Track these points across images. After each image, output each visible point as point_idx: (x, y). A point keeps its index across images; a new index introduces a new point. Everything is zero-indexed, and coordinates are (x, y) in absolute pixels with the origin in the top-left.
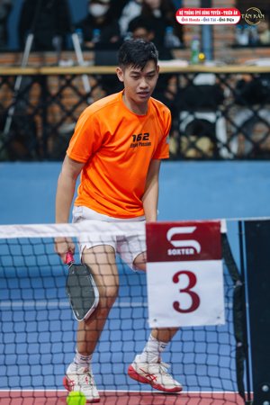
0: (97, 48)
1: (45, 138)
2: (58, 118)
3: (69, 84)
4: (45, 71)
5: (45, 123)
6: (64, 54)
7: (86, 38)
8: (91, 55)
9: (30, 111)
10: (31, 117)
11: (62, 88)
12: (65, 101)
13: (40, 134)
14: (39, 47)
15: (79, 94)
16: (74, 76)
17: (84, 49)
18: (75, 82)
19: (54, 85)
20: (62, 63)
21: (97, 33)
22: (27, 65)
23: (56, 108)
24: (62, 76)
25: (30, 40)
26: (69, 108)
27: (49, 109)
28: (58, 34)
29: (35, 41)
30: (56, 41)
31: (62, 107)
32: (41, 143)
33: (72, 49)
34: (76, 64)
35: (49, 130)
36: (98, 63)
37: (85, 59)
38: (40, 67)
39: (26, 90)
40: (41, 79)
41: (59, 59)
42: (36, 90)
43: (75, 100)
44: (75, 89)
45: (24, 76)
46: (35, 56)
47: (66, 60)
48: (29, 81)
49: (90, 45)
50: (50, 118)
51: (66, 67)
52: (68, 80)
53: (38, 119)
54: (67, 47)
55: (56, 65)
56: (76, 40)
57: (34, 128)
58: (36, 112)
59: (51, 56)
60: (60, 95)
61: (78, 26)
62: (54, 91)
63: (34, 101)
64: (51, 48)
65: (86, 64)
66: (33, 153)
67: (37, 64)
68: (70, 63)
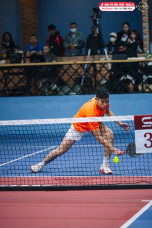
0: (113, 54)
1: (95, 86)
2: (100, 79)
3: (103, 66)
4: (95, 62)
5: (95, 80)
6: (102, 56)
7: (109, 50)
8: (111, 56)
9: (90, 76)
10: (91, 78)
11: (101, 68)
12: (102, 73)
13: (94, 84)
14: (93, 54)
15: (107, 70)
16: (105, 63)
17: (108, 54)
18: (105, 66)
19: (98, 67)
20: (101, 59)
21: (113, 48)
22: (89, 60)
23: (99, 75)
24: (101, 64)
25: (89, 51)
26: (104, 75)
27: (97, 76)
28: (99, 49)
29: (91, 52)
30: (99, 51)
31: (101, 74)
32: (94, 88)
33: (105, 54)
34: (106, 59)
35: (97, 83)
36: (113, 59)
37: (109, 57)
38: (93, 61)
39: (88, 69)
40: (94, 65)
41: (100, 58)
42: (92, 69)
43: (106, 72)
44: (105, 68)
45: (88, 64)
46: (91, 57)
47: (102, 58)
48: (89, 65)
49: (111, 52)
50: (97, 79)
51: (102, 60)
52: (103, 65)
53: (93, 79)
54: (103, 53)
55: (99, 60)
56: (106, 51)
57: (91, 82)
58: (92, 77)
59: (97, 57)
60: (100, 71)
61: (106, 46)
62: (98, 69)
63: (91, 73)
64: (97, 54)
65: (109, 59)
66: (91, 91)
67: (92, 60)
68: (104, 59)
